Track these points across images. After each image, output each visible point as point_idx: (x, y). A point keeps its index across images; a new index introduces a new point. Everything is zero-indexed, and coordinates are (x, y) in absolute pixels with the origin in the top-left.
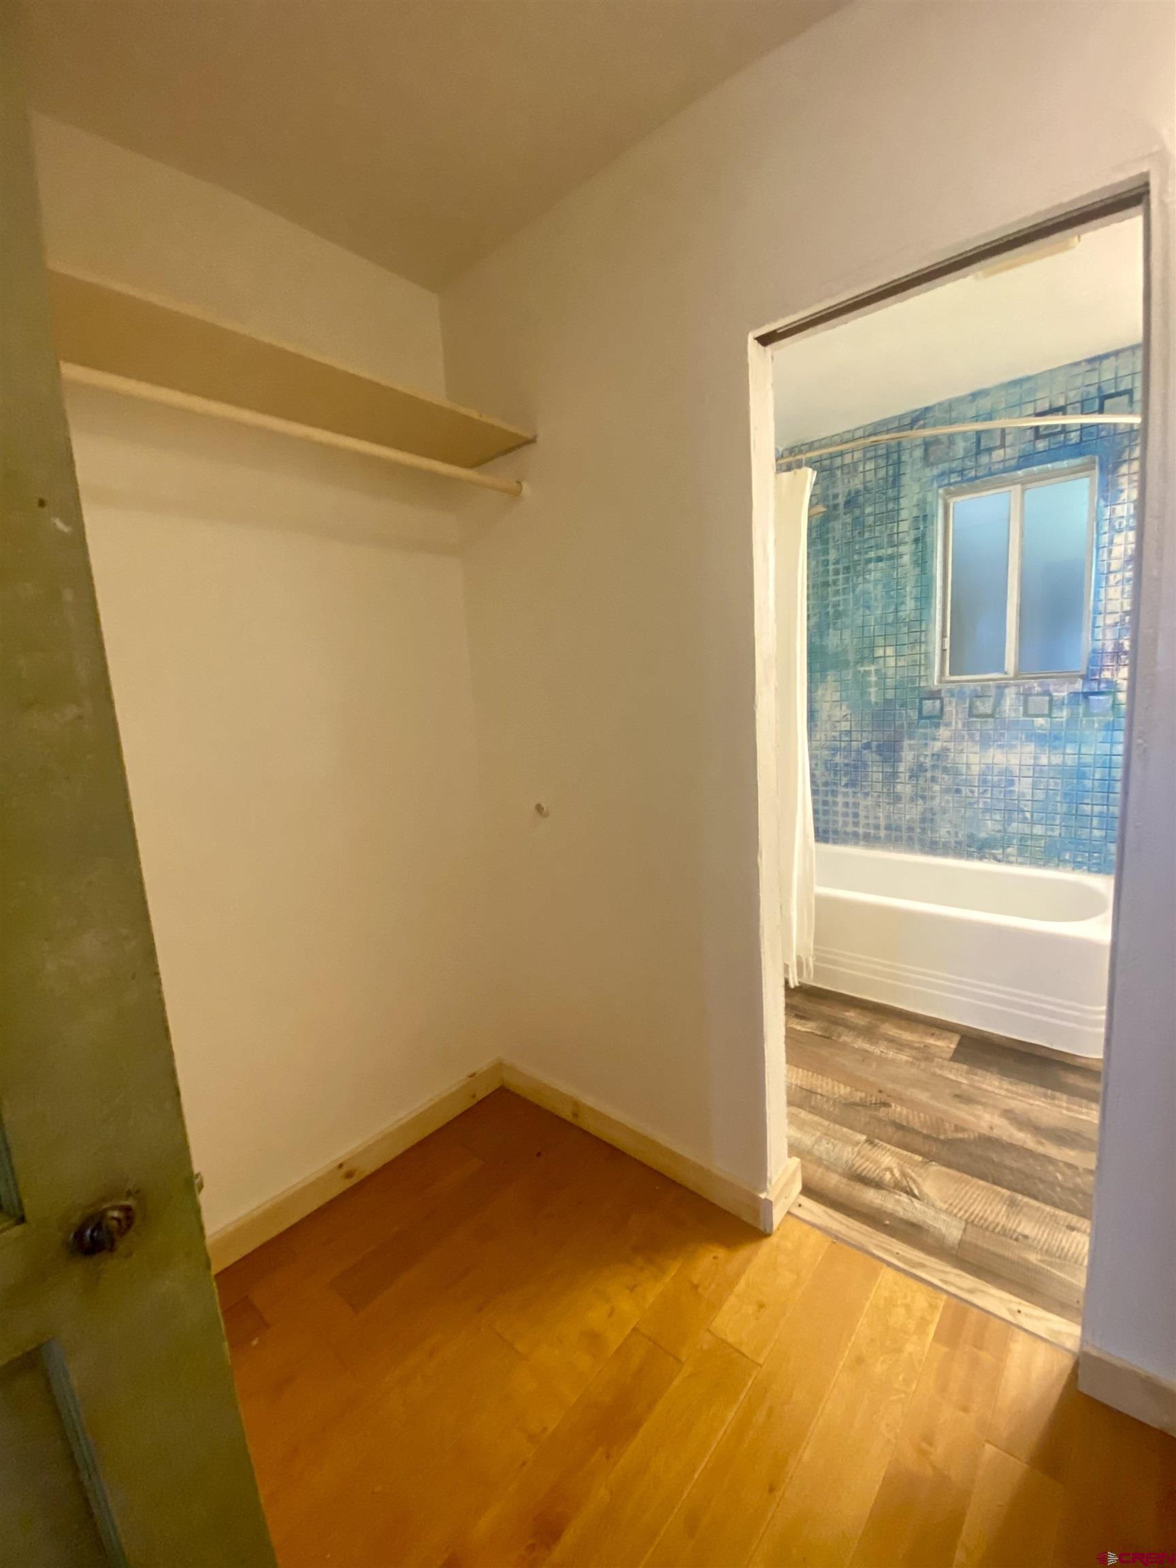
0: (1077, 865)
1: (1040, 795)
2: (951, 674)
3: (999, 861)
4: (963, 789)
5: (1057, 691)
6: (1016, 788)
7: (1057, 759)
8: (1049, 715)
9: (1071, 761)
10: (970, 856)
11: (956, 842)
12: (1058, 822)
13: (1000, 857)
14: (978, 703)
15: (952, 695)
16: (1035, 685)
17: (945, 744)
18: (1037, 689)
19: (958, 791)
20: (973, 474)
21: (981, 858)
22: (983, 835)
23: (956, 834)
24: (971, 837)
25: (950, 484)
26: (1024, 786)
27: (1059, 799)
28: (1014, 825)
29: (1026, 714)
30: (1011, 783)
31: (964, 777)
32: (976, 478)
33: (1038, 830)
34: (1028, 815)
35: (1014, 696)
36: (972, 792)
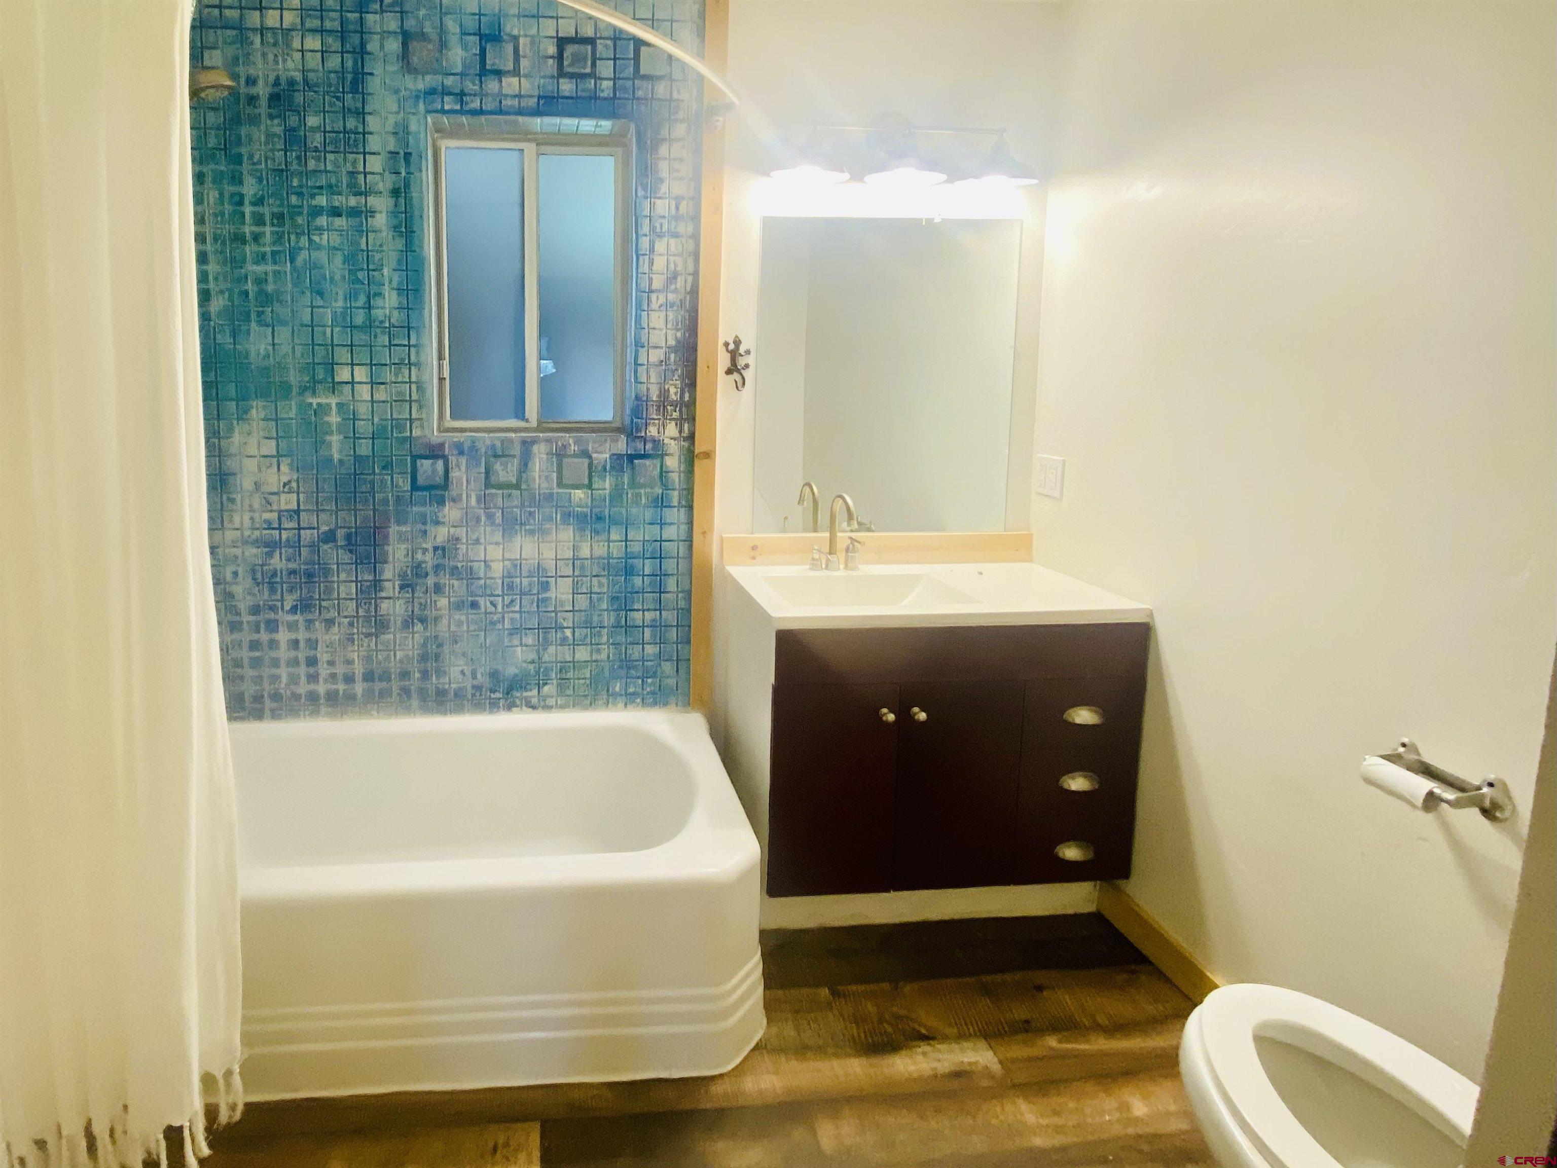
0: (629, 698)
1: (582, 602)
2: (454, 417)
3: (534, 708)
4: (481, 601)
5: (596, 452)
6: (552, 594)
7: (600, 550)
8: (590, 486)
9: (617, 550)
10: (493, 706)
11: (474, 687)
12: (605, 639)
13: (534, 701)
14: (498, 467)
15: (461, 453)
16: (571, 441)
17: (452, 530)
18: (573, 448)
19: (474, 605)
20: (476, 104)
21: (510, 707)
22: (511, 671)
23: (474, 676)
24: (494, 675)
25: (443, 111)
26: (561, 591)
27: (605, 607)
28: (552, 649)
29: (560, 484)
30: (545, 587)
31: (482, 582)
32: (481, 112)
33: (582, 654)
34: (568, 633)
35: (545, 456)
36: (494, 605)
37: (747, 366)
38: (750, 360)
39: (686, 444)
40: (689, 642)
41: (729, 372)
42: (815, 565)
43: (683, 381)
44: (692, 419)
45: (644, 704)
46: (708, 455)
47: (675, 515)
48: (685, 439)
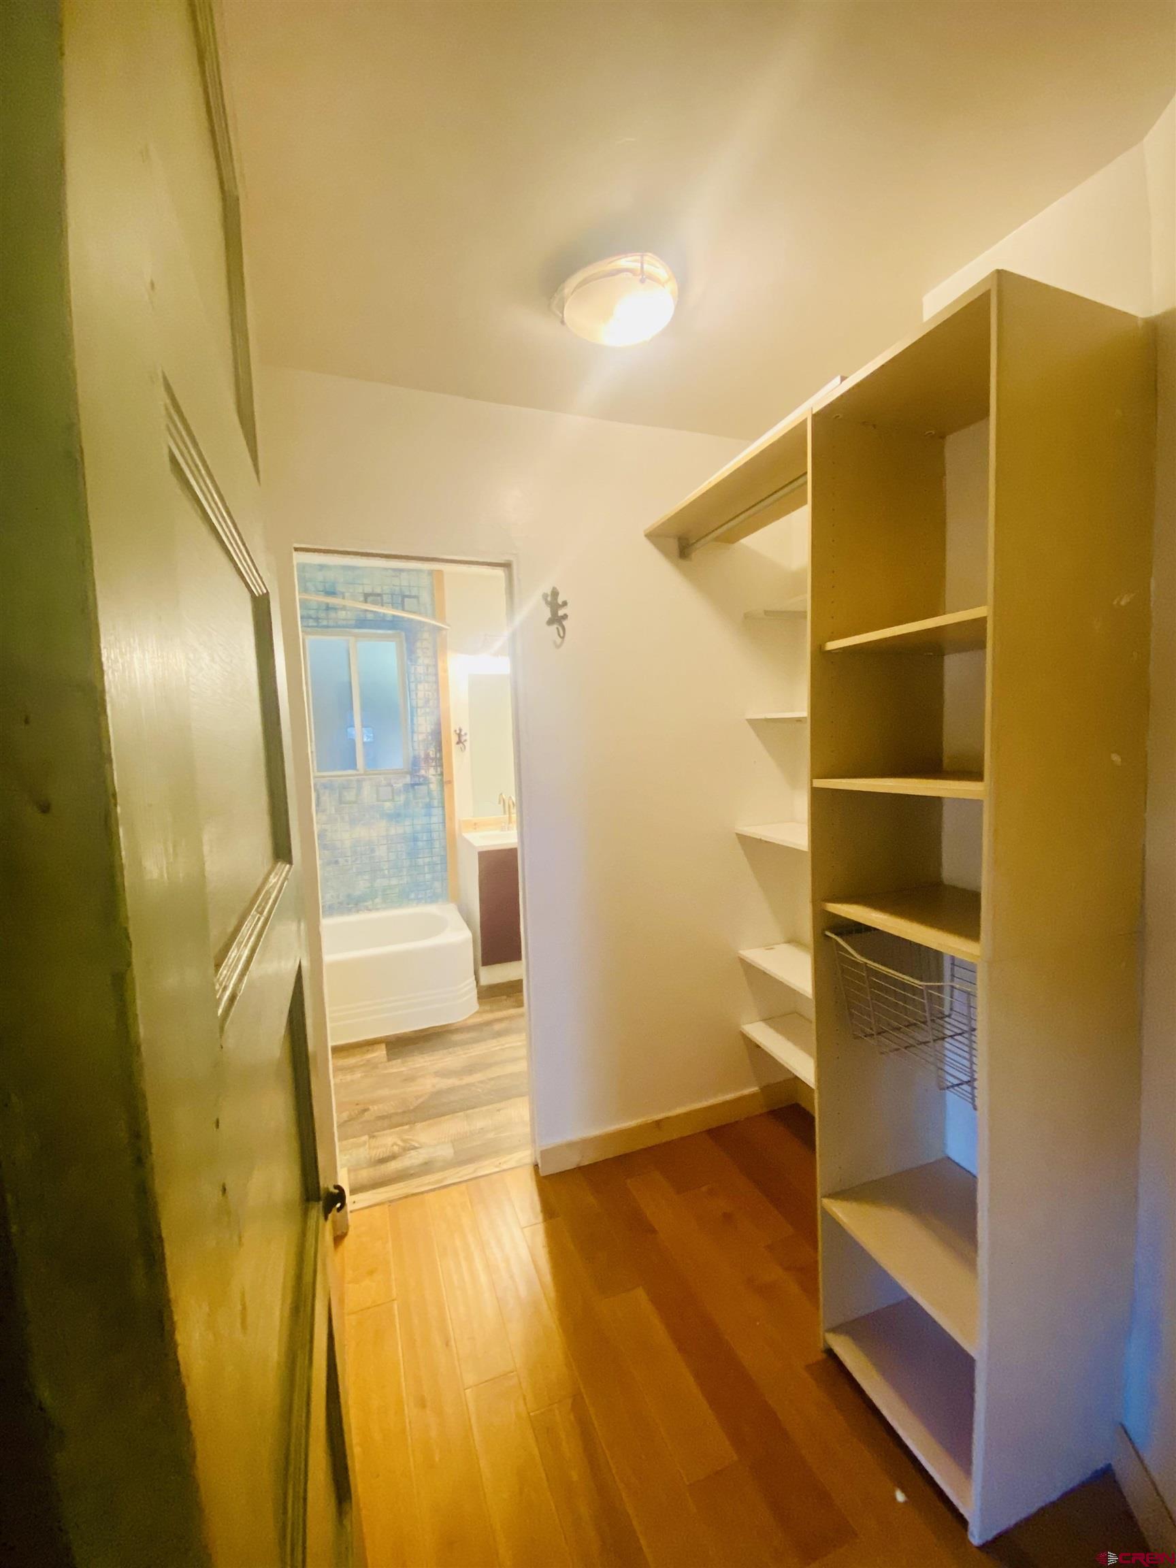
0: (419, 900)
1: (393, 856)
3: (370, 910)
4: (340, 860)
5: (395, 783)
6: (377, 853)
7: (400, 830)
8: (393, 800)
9: (409, 830)
10: (349, 911)
11: (339, 903)
12: (405, 873)
13: (370, 907)
14: (346, 794)
15: (325, 788)
16: (382, 779)
17: (323, 826)
18: (384, 782)
19: (337, 862)
20: (325, 623)
21: (358, 911)
22: (357, 893)
23: (338, 897)
24: (349, 896)
25: (308, 627)
26: (381, 852)
27: (404, 857)
28: (378, 881)
29: (378, 800)
30: (373, 851)
31: (340, 851)
32: (328, 627)
33: (394, 882)
34: (386, 872)
35: (369, 787)
36: (347, 861)
37: (465, 741)
38: (468, 737)
39: (440, 777)
40: (446, 871)
41: (458, 743)
42: (502, 829)
43: (435, 749)
44: (441, 766)
45: (426, 902)
46: (450, 782)
47: (437, 812)
48: (439, 775)
